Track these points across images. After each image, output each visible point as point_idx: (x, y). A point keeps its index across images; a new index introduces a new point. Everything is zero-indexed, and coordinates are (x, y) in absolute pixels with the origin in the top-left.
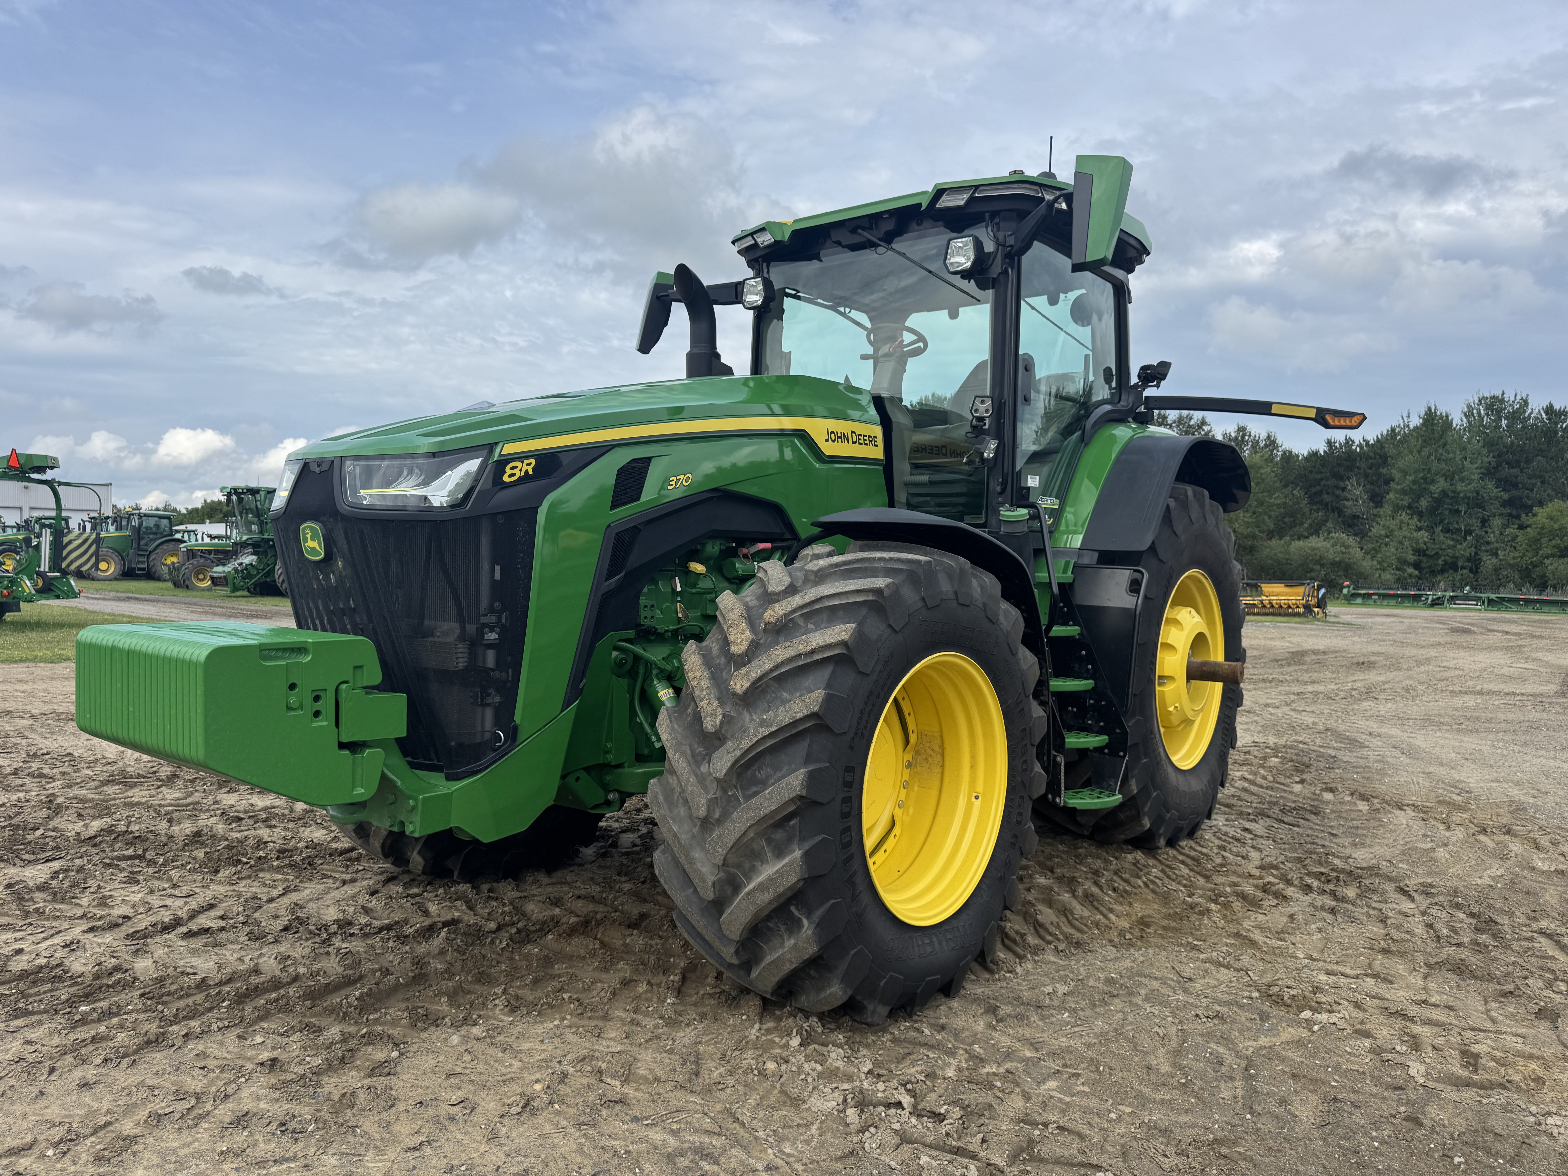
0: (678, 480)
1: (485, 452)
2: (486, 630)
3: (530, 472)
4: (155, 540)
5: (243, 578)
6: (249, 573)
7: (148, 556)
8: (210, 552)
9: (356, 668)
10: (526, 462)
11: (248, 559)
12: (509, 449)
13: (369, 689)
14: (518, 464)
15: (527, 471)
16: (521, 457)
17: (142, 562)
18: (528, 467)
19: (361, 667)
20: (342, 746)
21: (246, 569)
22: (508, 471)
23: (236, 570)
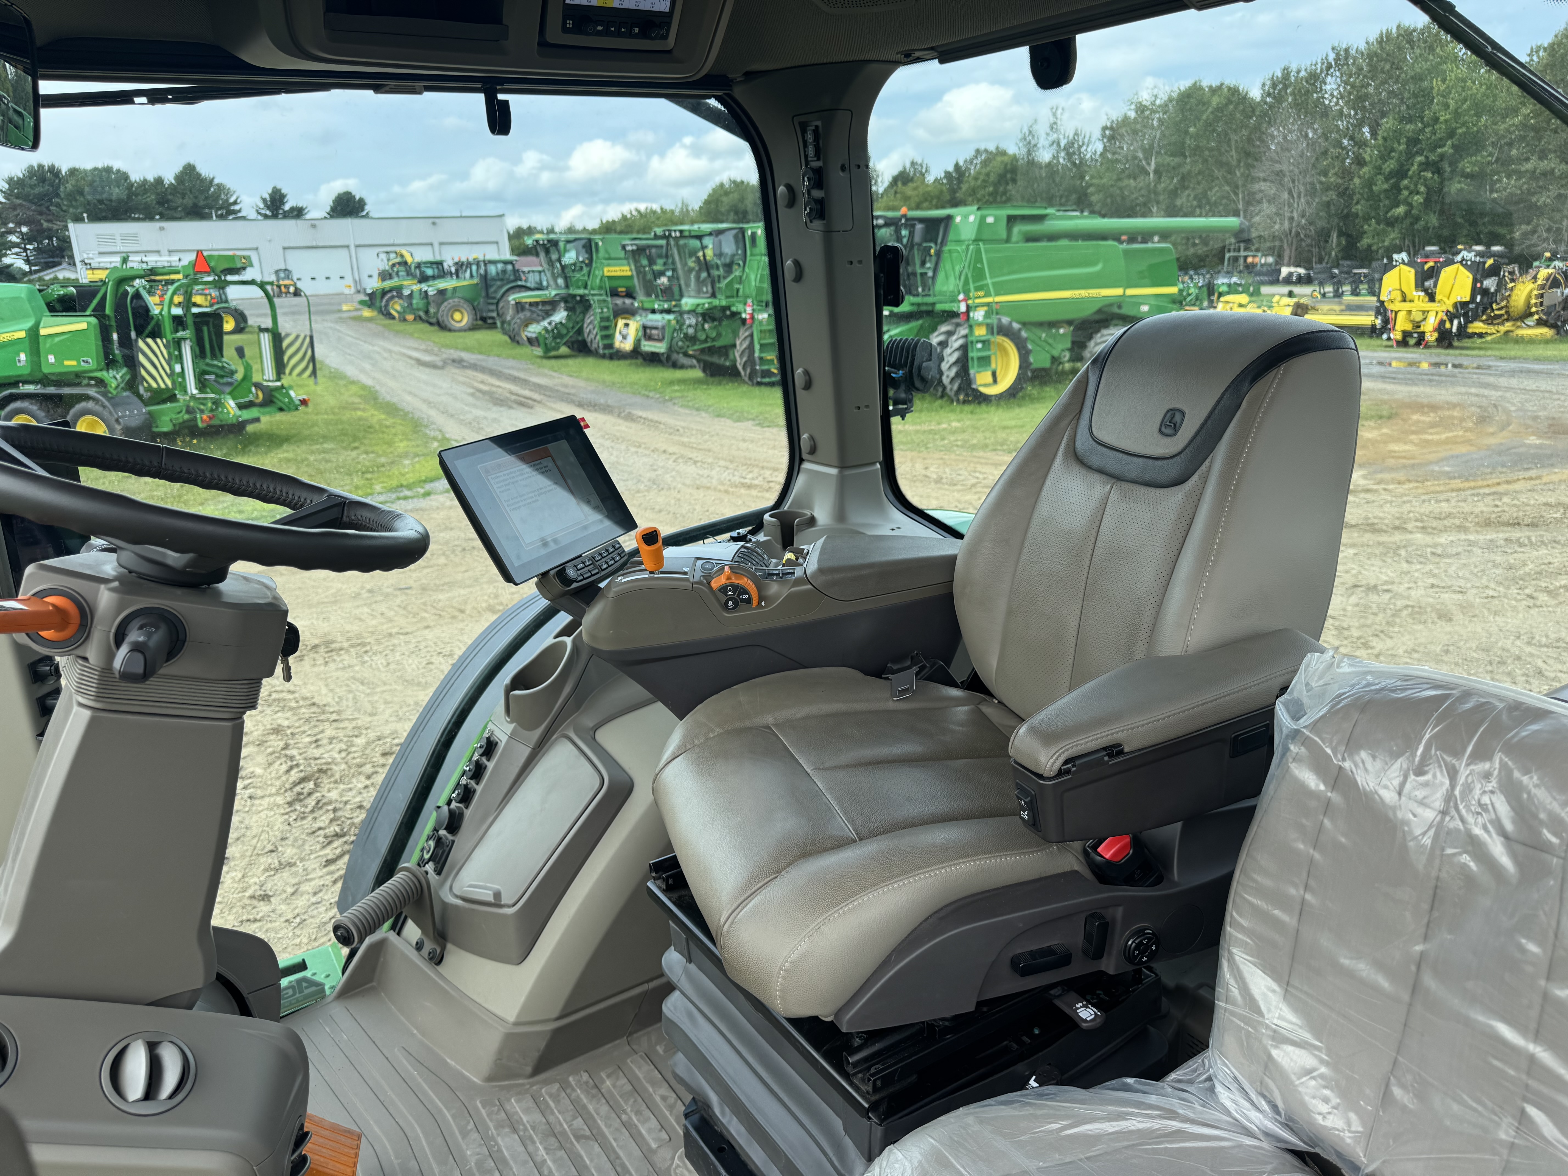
4: (501, 287)
5: (555, 338)
6: (559, 332)
7: (497, 304)
8: (537, 304)
11: (560, 316)
17: (492, 311)
21: (556, 327)
23: (546, 329)
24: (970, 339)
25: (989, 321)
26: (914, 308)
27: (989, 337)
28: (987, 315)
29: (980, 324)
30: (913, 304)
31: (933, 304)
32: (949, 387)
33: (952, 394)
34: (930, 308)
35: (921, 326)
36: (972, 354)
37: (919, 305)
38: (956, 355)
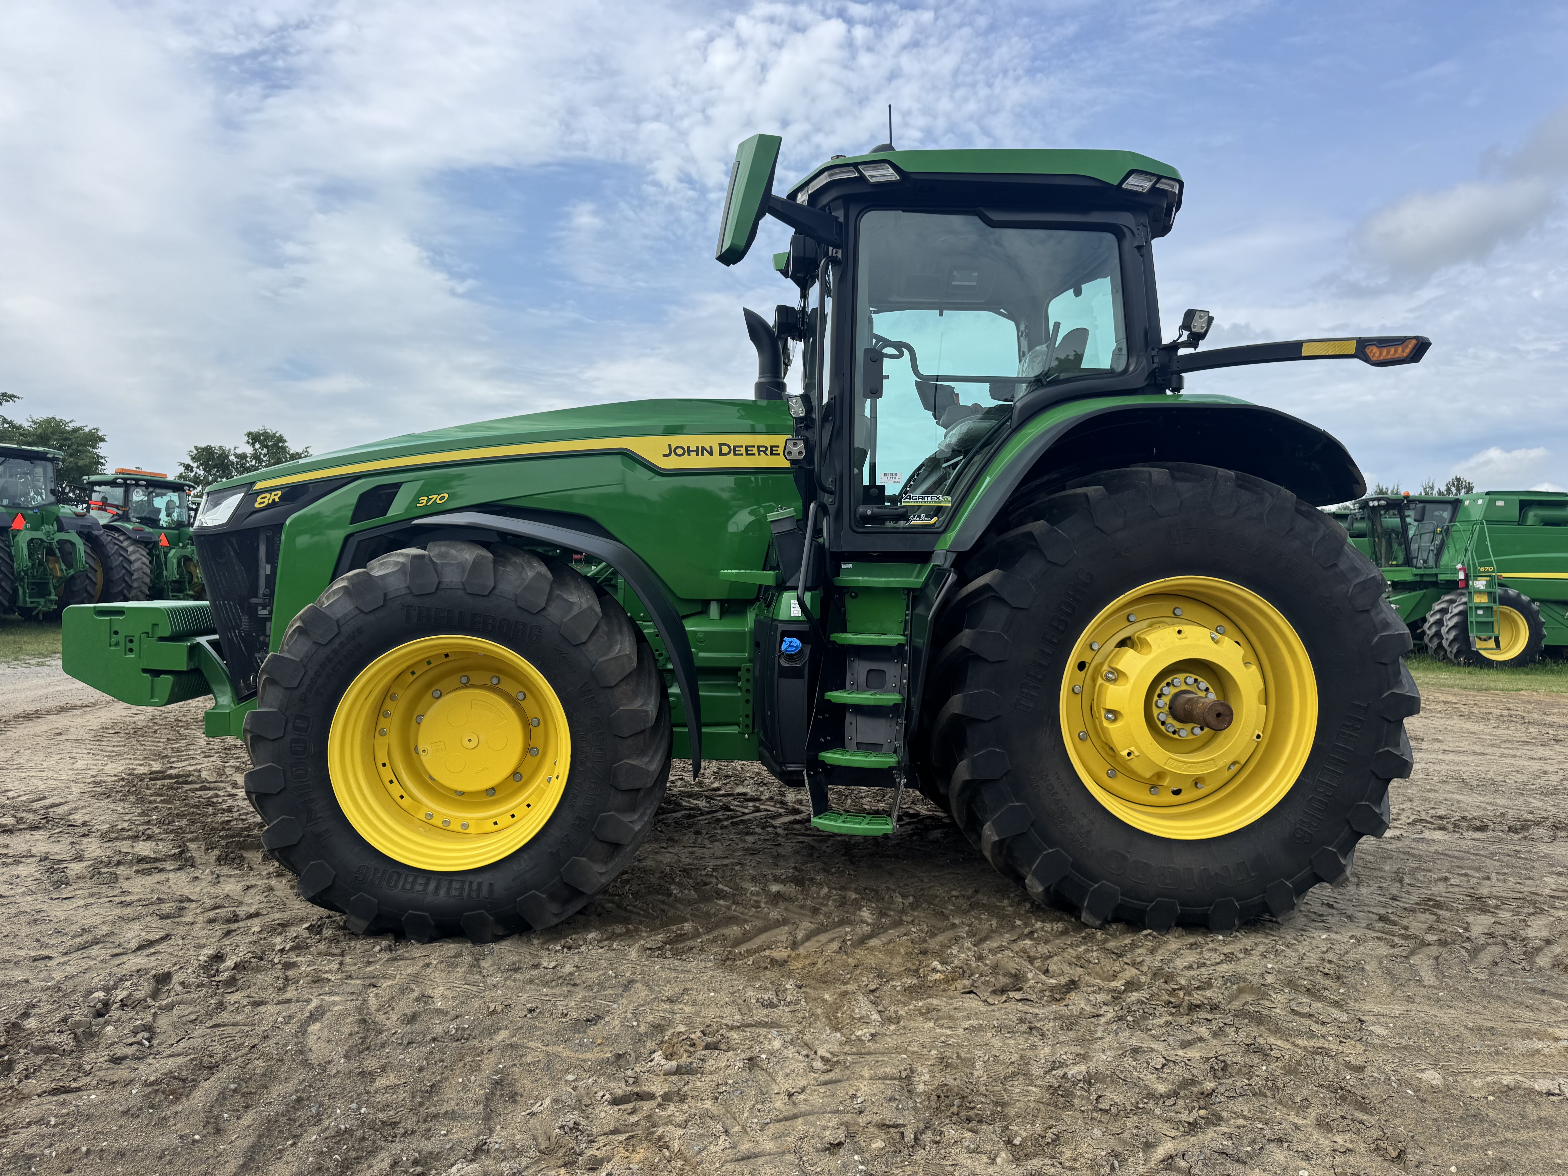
0: (429, 500)
1: (245, 489)
2: (260, 608)
3: (277, 500)
9: (154, 625)
10: (274, 493)
12: (259, 486)
13: (162, 639)
14: (268, 495)
15: (274, 500)
16: (270, 490)
18: (276, 496)
19: (157, 625)
20: (145, 671)
22: (259, 500)
24: (1469, 605)
25: (1491, 590)
26: (1418, 579)
27: (1492, 605)
28: (1489, 584)
29: (1480, 592)
30: (1416, 575)
31: (1436, 575)
32: (1449, 650)
33: (1452, 657)
34: (1434, 579)
35: (1424, 594)
36: (1472, 619)
37: (1422, 575)
38: (1455, 620)
